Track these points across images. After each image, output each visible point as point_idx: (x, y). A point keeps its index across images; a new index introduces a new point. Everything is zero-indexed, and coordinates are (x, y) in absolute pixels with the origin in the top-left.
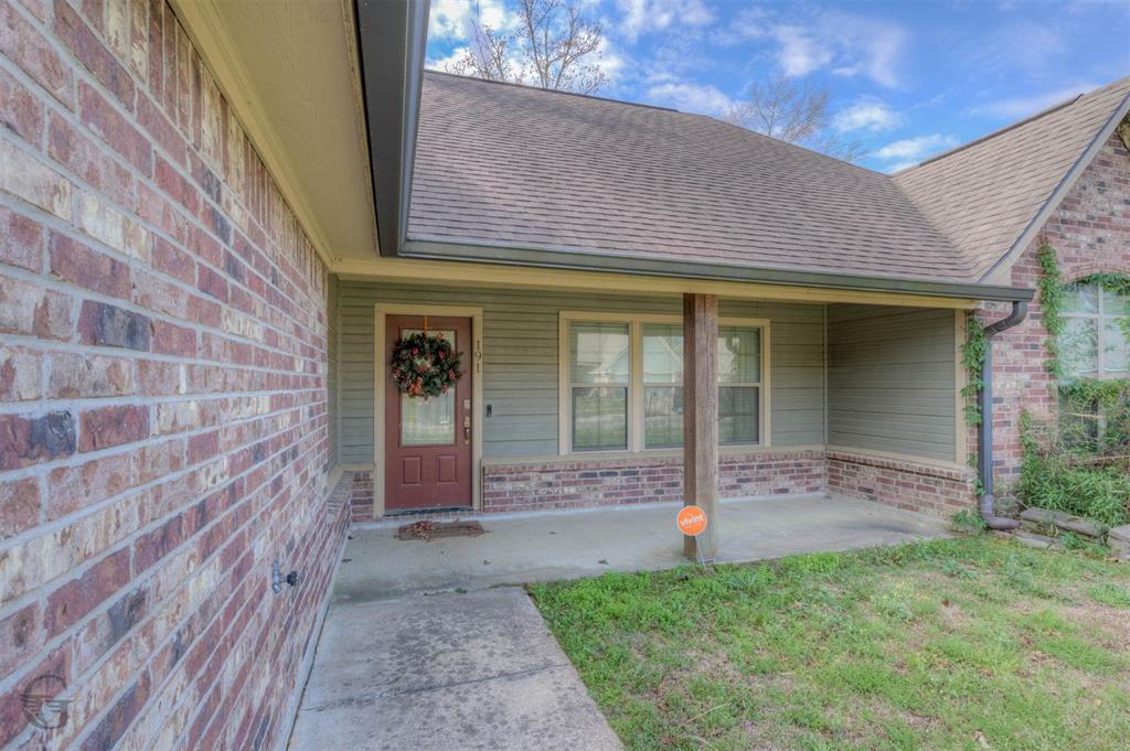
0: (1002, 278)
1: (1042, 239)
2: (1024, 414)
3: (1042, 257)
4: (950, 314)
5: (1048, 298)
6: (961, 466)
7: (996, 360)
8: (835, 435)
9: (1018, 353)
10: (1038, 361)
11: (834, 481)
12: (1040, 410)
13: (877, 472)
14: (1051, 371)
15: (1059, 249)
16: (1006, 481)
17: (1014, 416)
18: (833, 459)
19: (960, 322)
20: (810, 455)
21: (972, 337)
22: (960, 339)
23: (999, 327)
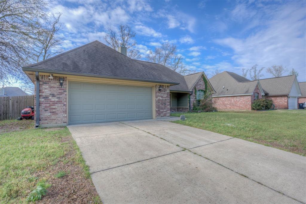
0: (191, 90)
1: (195, 86)
2: (193, 102)
3: (195, 88)
4: (187, 93)
5: (195, 92)
6: (188, 107)
7: (191, 97)
8: (178, 105)
9: (193, 97)
10: (195, 98)
11: (178, 110)
12: (195, 102)
13: (182, 109)
14: (196, 98)
15: (197, 87)
16: (192, 108)
17: (193, 103)
18: (178, 108)
19: (188, 94)
20: (175, 108)
21: (189, 95)
22: (188, 95)
23: (191, 94)
